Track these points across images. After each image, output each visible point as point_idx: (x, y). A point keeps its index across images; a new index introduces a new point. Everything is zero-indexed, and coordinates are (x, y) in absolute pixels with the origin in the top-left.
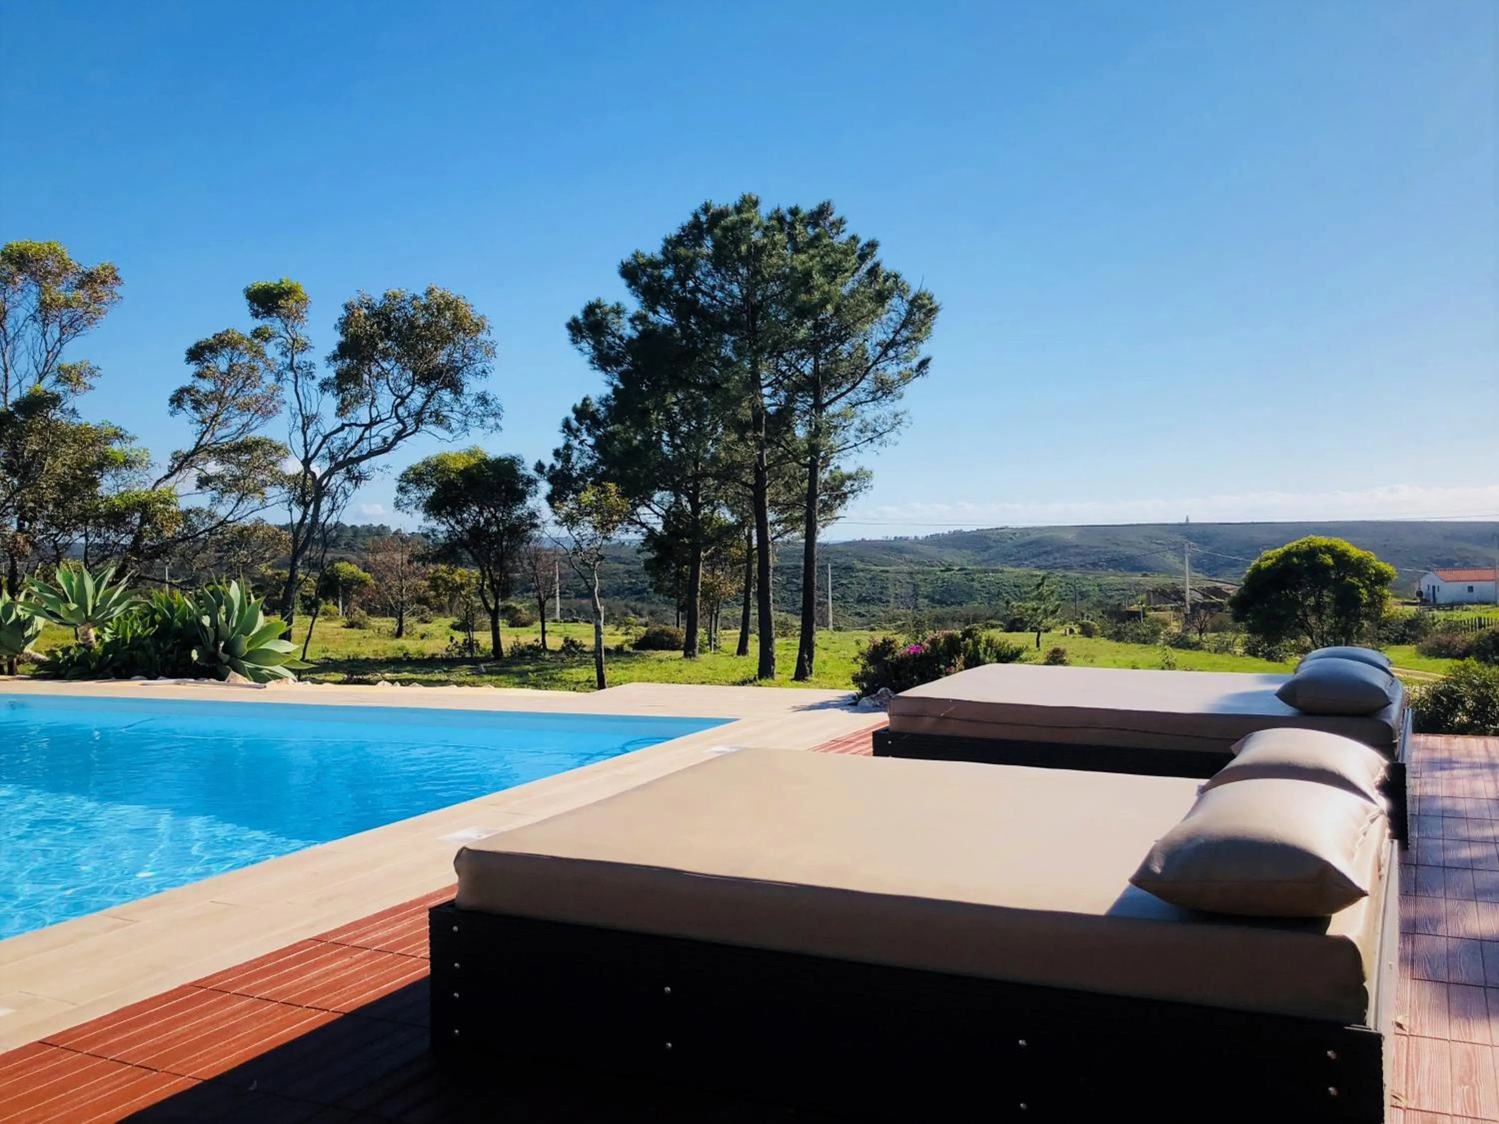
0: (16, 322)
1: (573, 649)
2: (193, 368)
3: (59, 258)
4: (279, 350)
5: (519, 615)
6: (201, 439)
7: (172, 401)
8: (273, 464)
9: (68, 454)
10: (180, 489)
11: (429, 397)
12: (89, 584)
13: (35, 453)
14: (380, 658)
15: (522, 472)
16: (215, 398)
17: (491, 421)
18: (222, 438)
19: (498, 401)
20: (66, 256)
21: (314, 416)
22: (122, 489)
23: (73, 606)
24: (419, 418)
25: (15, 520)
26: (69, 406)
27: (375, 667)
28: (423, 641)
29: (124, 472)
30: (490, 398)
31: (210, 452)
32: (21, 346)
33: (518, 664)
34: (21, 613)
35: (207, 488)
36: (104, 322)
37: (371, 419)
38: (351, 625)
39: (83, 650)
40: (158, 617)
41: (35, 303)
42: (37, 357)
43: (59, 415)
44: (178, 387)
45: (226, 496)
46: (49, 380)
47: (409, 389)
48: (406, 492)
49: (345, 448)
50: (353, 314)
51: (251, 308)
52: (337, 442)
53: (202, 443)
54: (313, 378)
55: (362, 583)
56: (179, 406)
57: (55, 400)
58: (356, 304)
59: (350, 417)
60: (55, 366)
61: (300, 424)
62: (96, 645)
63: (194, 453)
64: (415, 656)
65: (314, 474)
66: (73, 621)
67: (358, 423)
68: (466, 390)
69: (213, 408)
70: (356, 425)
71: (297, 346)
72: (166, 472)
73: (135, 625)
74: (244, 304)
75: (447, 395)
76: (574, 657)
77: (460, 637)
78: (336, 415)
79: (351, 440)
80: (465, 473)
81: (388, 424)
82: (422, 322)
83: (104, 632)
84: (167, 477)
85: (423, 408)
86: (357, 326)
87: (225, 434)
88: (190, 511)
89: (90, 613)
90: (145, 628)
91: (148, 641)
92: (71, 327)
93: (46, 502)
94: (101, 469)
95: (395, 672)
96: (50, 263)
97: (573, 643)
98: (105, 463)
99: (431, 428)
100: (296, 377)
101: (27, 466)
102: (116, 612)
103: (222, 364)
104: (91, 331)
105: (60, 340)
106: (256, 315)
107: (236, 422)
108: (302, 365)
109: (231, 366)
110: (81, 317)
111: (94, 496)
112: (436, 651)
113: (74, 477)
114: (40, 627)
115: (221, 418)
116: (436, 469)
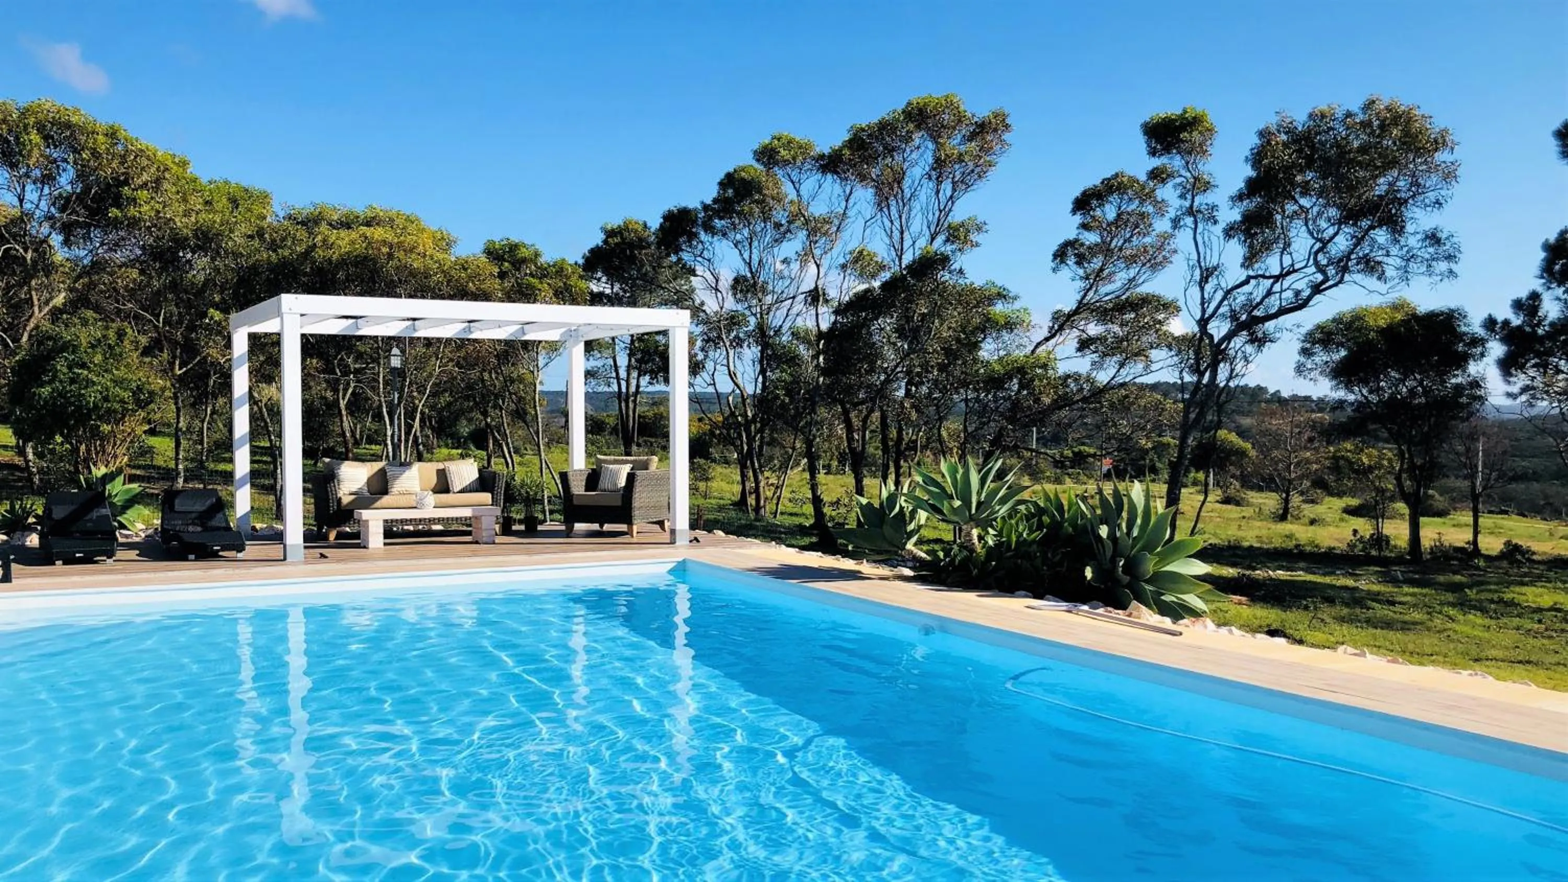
0: (913, 182)
1: (1519, 557)
2: (1078, 219)
3: (955, 112)
4: (1178, 192)
5: (1430, 502)
6: (1085, 295)
7: (1055, 256)
8: (1160, 322)
9: (954, 316)
10: (1060, 353)
11: (1359, 241)
12: (975, 478)
13: (923, 315)
14: (1265, 546)
15: (1464, 329)
16: (1101, 251)
17: (1443, 266)
18: (1107, 294)
19: (1454, 240)
20: (962, 108)
21: (1215, 268)
22: (1002, 353)
23: (957, 503)
24: (1343, 266)
25: (903, 384)
26: (956, 266)
27: (1262, 559)
28: (1312, 528)
29: (1006, 336)
30: (1443, 236)
31: (1093, 311)
32: (916, 206)
33: (1442, 571)
34: (904, 504)
35: (1087, 351)
36: (992, 173)
37: (1283, 269)
38: (1227, 501)
39: (965, 553)
40: (1046, 519)
41: (931, 160)
42: (930, 217)
43: (947, 276)
44: (1062, 241)
45: (1108, 359)
46: (940, 239)
47: (1331, 231)
48: (1312, 354)
49: (1251, 306)
50: (1269, 143)
51: (1149, 146)
52: (1240, 298)
53: (1085, 301)
54: (1216, 222)
55: (1242, 453)
56: (1062, 262)
57: (943, 261)
58: (1273, 129)
59: (1259, 268)
60: (946, 225)
61: (1197, 277)
62: (978, 547)
63: (1076, 312)
64: (1308, 549)
65: (1211, 337)
66: (955, 519)
67: (1267, 274)
68: (1410, 228)
69: (1097, 263)
70: (1264, 277)
71: (1200, 185)
72: (1045, 333)
73: (1021, 528)
74: (1140, 142)
75: (1381, 236)
76: (1519, 568)
77: (1365, 527)
78: (1243, 265)
79: (1258, 295)
80: (1389, 332)
81: (1302, 275)
82: (1356, 144)
83: (988, 533)
84: (1047, 339)
85: (1351, 252)
86: (1273, 156)
87: (1109, 289)
88: (1068, 376)
89: (973, 511)
90: (1031, 532)
91: (1035, 547)
92: (962, 185)
93: (932, 367)
94: (983, 331)
95: (1288, 569)
96: (947, 117)
97: (1517, 548)
98: (990, 325)
99: (1358, 277)
100: (1196, 223)
101: (916, 331)
102: (1001, 512)
103: (1110, 212)
104: (981, 184)
105: (951, 197)
106: (1153, 153)
107: (1122, 278)
108: (1203, 207)
109: (1119, 215)
110: (973, 171)
111: (975, 360)
112: (1333, 544)
113: (958, 340)
114: (923, 522)
115: (1106, 272)
116: (1350, 326)
